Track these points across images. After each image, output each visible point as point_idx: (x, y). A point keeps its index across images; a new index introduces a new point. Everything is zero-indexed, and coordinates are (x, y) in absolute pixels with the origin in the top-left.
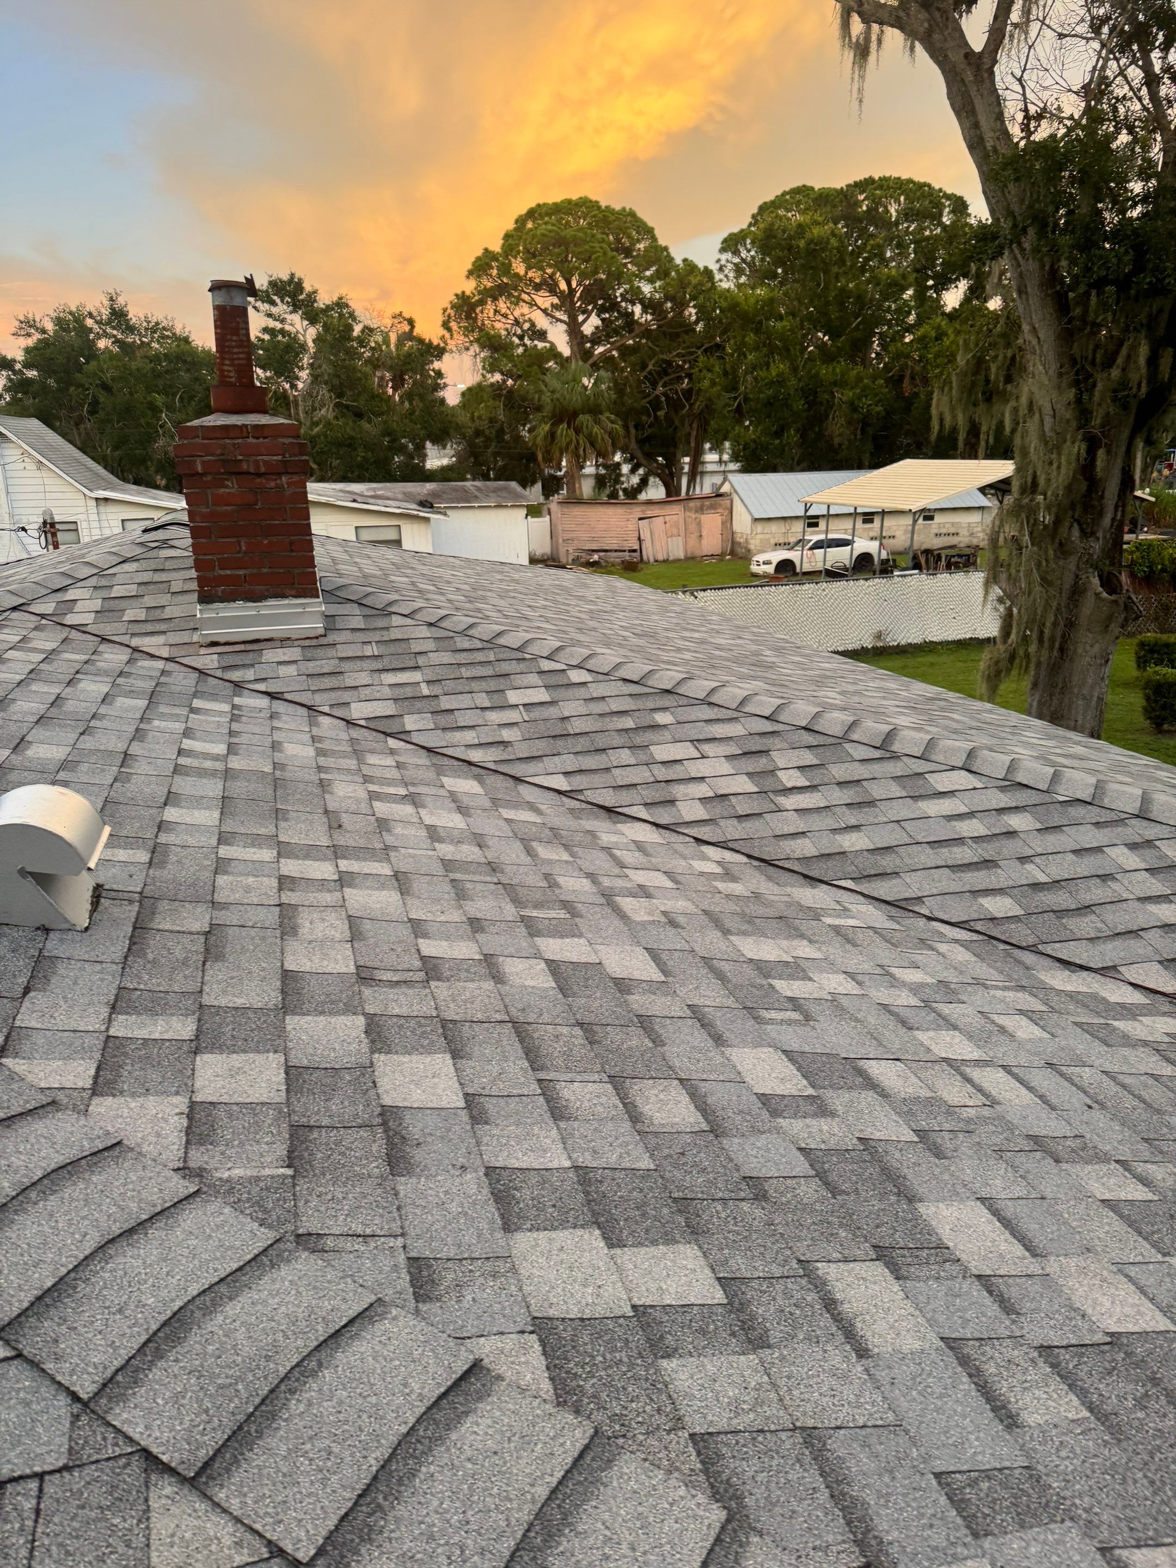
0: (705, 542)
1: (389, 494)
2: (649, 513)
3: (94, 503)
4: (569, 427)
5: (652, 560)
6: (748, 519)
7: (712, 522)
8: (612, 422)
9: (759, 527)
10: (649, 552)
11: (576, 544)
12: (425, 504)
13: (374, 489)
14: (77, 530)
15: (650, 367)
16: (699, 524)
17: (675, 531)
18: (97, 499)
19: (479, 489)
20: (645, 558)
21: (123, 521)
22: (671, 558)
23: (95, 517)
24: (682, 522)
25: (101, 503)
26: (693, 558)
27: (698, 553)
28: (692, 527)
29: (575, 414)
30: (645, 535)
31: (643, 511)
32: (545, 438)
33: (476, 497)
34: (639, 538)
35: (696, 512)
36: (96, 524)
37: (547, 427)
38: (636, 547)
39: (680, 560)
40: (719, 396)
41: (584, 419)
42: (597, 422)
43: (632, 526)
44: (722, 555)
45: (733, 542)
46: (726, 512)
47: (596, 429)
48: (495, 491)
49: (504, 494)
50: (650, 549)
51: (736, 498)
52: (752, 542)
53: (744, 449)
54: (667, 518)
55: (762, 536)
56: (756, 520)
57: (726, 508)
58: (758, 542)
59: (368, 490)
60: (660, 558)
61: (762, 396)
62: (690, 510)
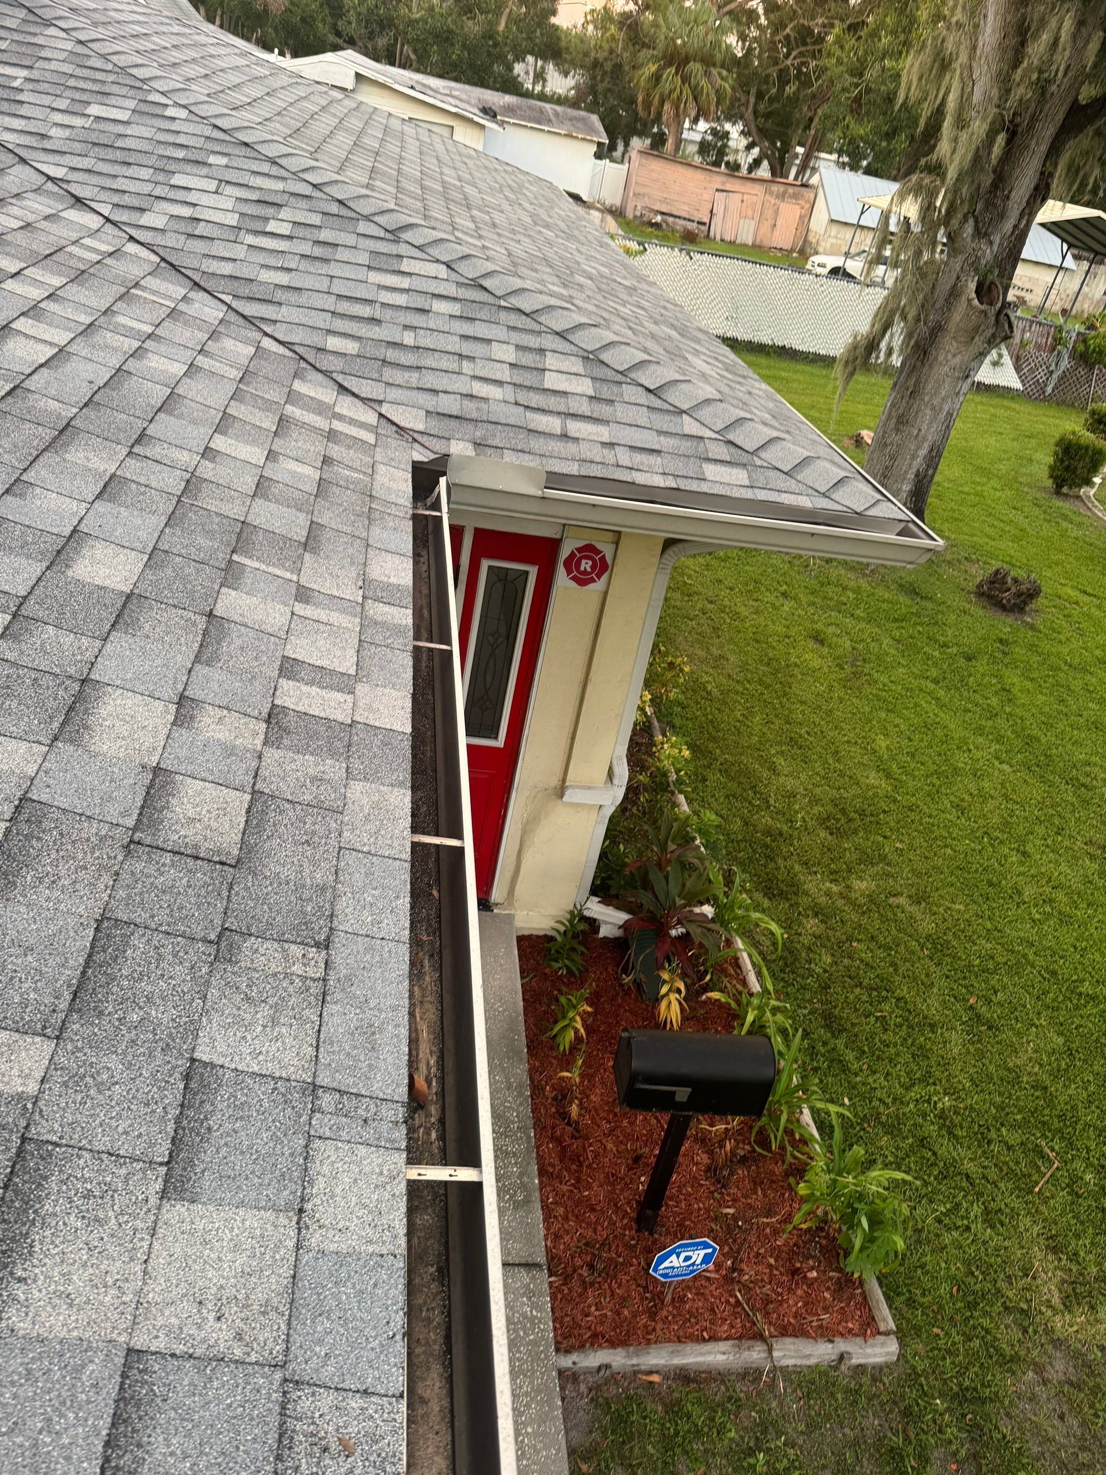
0: (777, 233)
1: (464, 97)
2: (728, 187)
4: (677, 73)
5: (718, 238)
6: (826, 218)
7: (790, 212)
8: (722, 79)
9: (834, 229)
10: (717, 230)
11: (647, 202)
12: (489, 112)
13: (451, 89)
15: (788, 30)
16: (777, 212)
17: (750, 213)
19: (556, 114)
20: (712, 234)
22: (738, 241)
24: (759, 206)
26: (760, 247)
27: (767, 243)
28: (769, 213)
29: (687, 60)
30: (719, 210)
31: (723, 183)
32: (650, 79)
33: (550, 121)
34: (711, 211)
35: (777, 197)
37: (653, 68)
38: (707, 220)
39: (745, 245)
40: (841, 77)
41: (695, 67)
42: (707, 74)
43: (707, 196)
44: (792, 250)
45: (805, 240)
46: (807, 206)
47: (703, 82)
48: (571, 119)
49: (579, 125)
50: (719, 225)
51: (820, 190)
52: (822, 244)
53: (849, 143)
54: (746, 197)
55: (834, 241)
56: (832, 221)
57: (808, 201)
58: (828, 245)
59: (444, 87)
60: (728, 238)
61: (883, 88)
62: (771, 194)
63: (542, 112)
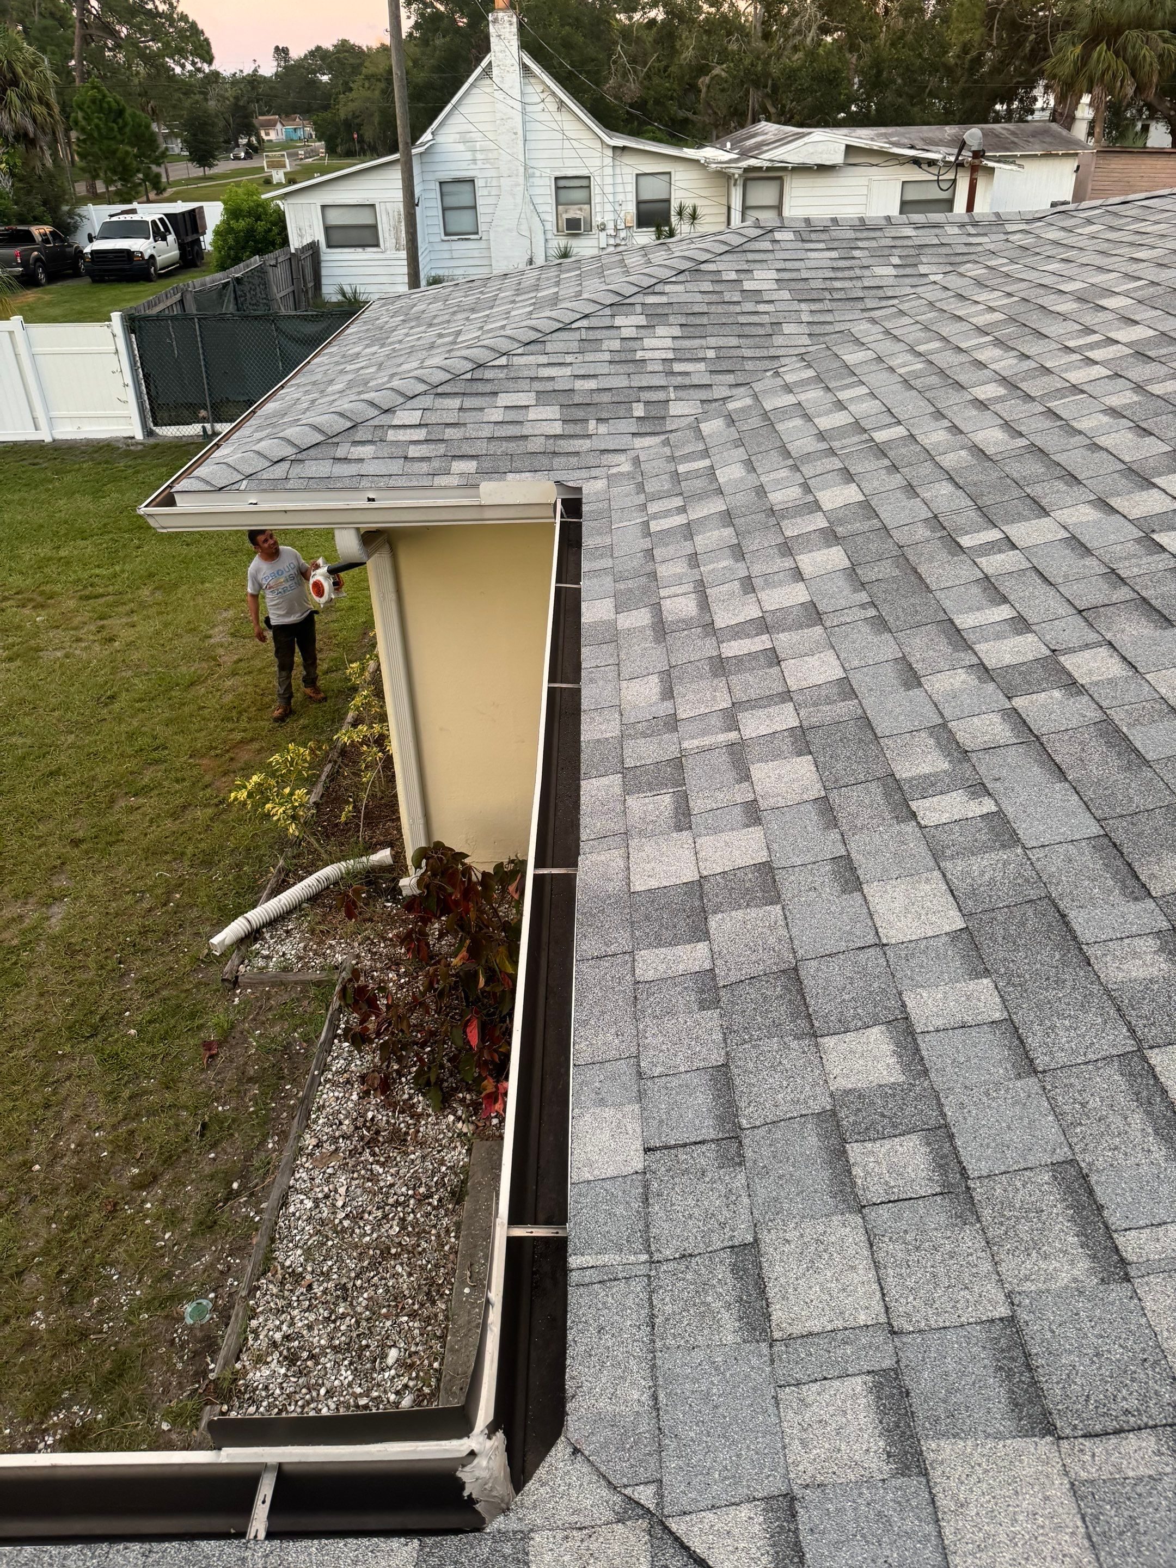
3: (609, 153)
4: (1109, 49)
8: (1165, 41)
14: (589, 187)
18: (614, 148)
19: (1013, 133)
21: (637, 175)
23: (609, 171)
25: (618, 152)
29: (1119, 31)
32: (1075, 63)
33: (1013, 142)
36: (609, 180)
37: (1078, 50)
41: (1133, 36)
42: (1146, 41)
47: (1145, 51)
63: (997, 136)
